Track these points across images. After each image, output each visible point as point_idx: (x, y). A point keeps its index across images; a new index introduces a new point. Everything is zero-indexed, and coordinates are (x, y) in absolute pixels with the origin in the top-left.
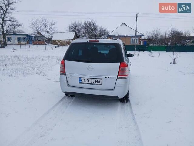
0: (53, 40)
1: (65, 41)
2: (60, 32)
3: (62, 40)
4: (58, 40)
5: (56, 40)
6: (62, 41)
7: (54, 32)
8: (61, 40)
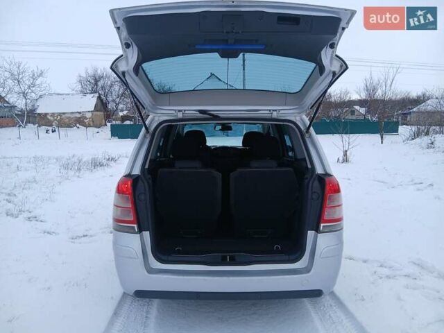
0: (39, 114)
1: (72, 116)
2: (58, 94)
3: (64, 113)
4: (53, 115)
5: (46, 114)
6: (63, 116)
7: (40, 93)
8: (60, 114)
